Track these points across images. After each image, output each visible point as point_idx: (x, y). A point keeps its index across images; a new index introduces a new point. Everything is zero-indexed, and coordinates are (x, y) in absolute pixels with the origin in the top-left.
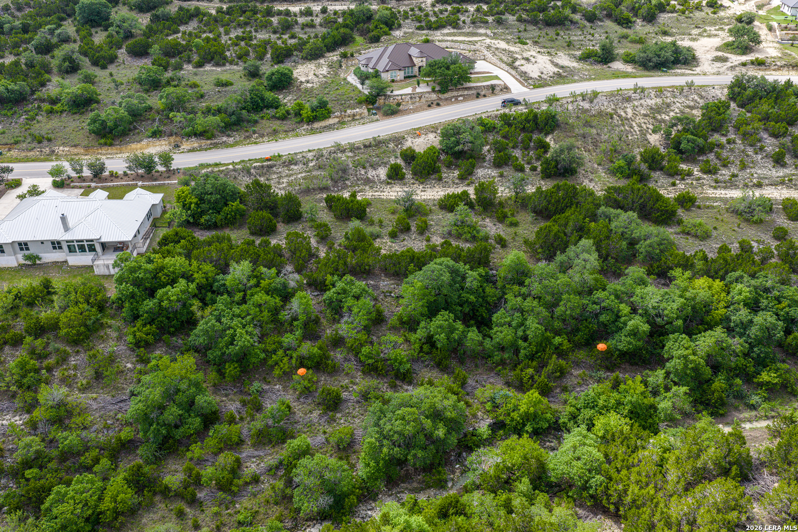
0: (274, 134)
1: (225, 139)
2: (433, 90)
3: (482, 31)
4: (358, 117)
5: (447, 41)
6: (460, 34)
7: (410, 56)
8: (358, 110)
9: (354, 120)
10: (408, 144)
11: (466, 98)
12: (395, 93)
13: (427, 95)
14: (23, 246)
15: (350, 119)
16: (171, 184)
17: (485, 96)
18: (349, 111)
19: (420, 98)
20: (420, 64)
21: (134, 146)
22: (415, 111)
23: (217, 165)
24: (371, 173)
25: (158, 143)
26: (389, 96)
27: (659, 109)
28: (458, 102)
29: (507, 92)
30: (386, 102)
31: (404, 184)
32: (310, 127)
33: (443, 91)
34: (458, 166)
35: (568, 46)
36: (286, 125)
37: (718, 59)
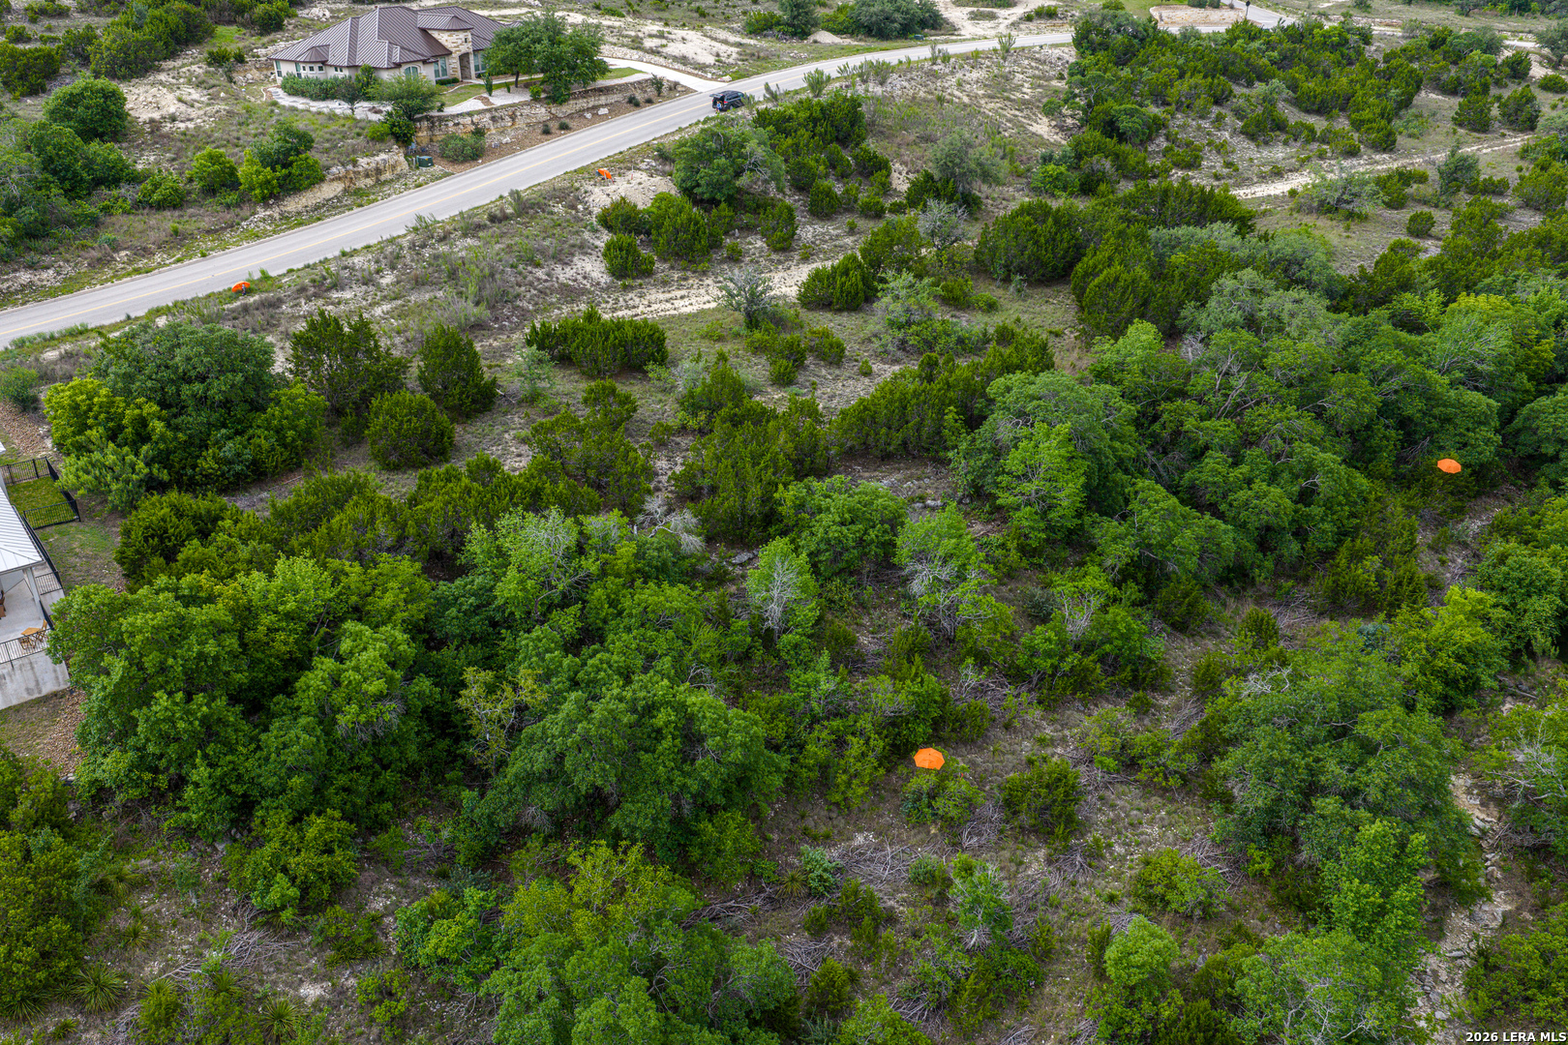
0: (179, 243)
1: (25, 277)
2: (536, 98)
4: (387, 176)
7: (424, 31)
8: (383, 156)
9: (379, 183)
10: (600, 198)
11: (615, 111)
12: (449, 110)
13: (526, 111)
15: (369, 182)
17: (649, 101)
18: (363, 161)
19: (513, 117)
20: (464, 49)
22: (521, 144)
23: (76, 334)
24: (564, 274)
26: (441, 119)
27: (1000, 85)
28: (604, 118)
29: (687, 91)
30: (440, 136)
31: (665, 283)
32: (275, 212)
33: (556, 99)
34: (749, 229)
35: (703, 15)
36: (199, 218)
37: (975, 17)
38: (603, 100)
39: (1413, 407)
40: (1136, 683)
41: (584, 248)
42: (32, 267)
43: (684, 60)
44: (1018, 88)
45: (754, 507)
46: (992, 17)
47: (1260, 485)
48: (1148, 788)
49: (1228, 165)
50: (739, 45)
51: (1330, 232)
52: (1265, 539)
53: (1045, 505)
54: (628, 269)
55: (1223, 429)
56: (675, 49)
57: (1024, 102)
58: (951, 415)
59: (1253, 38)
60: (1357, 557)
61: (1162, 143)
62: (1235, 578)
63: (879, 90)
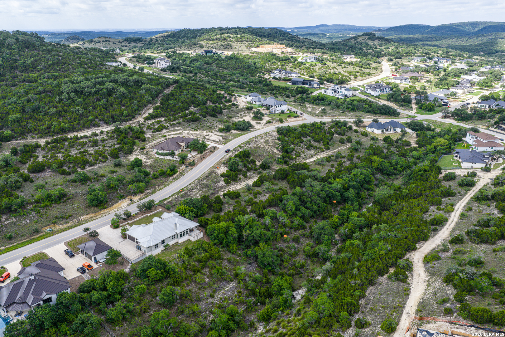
0: (163, 184)
1: (147, 191)
2: (198, 153)
3: (177, 128)
5: (171, 135)
6: (172, 131)
7: (177, 142)
8: (182, 167)
10: (219, 172)
11: (210, 153)
12: (188, 157)
13: (198, 155)
14: (163, 242)
15: (182, 171)
16: (160, 211)
17: (214, 151)
18: (180, 168)
19: (196, 157)
20: (184, 145)
21: (115, 205)
22: (200, 162)
23: (165, 199)
24: (220, 185)
25: (125, 201)
26: (187, 159)
27: (267, 142)
28: (209, 155)
29: (219, 148)
30: (187, 162)
31: (233, 184)
32: (172, 178)
33: (201, 153)
34: (240, 174)
35: (210, 128)
36: (162, 179)
37: (257, 123)
38: (207, 152)
39: (330, 195)
40: (303, 228)
41: (220, 180)
42: (147, 190)
43: (214, 141)
44: (270, 143)
45: (261, 213)
46: (260, 123)
47: (314, 206)
48: (306, 237)
49: (305, 156)
50: (221, 136)
51: (320, 168)
52: (315, 212)
53: (291, 210)
54: (228, 183)
55: (309, 199)
56: (211, 138)
57: (272, 146)
58: (279, 201)
59: (306, 128)
60: (325, 213)
61: (294, 152)
62: (312, 217)
63: (249, 146)
